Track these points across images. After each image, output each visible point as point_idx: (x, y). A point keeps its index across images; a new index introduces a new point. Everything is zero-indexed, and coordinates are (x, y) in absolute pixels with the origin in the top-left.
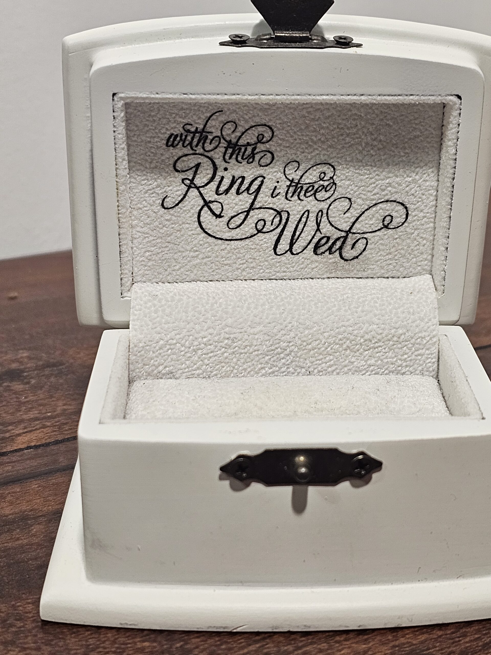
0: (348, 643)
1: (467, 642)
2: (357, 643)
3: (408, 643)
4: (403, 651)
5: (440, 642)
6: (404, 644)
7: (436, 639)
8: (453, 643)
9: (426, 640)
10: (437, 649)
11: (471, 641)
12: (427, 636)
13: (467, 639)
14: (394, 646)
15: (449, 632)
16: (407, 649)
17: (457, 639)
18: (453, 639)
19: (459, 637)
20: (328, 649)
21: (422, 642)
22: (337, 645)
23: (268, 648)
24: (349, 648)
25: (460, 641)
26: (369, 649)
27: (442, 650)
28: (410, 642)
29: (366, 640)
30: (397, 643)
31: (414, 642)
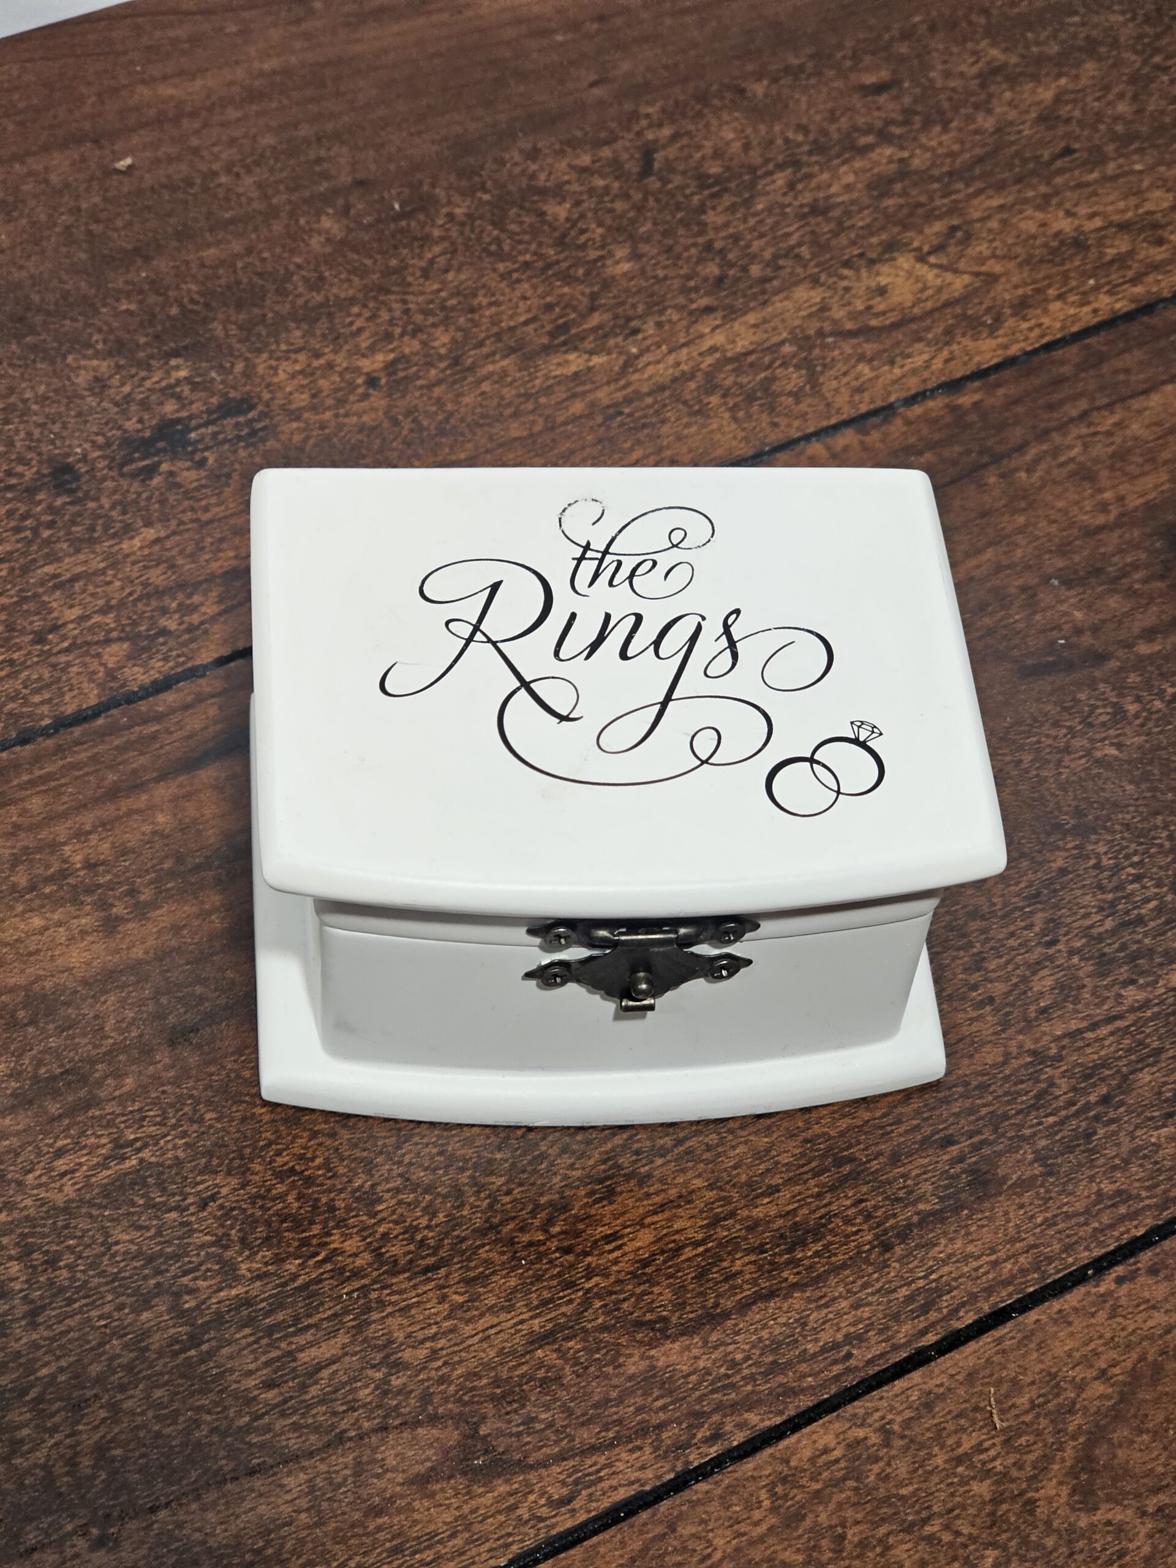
0: (745, 1133)
1: (900, 1135)
2: (756, 1133)
3: (824, 1134)
4: (815, 1151)
5: (866, 1133)
6: (818, 1136)
8: (883, 1135)
9: (848, 1129)
10: (862, 1146)
11: (907, 1132)
13: (902, 1129)
14: (807, 1141)
15: (878, 1115)
16: (822, 1146)
17: (889, 1128)
18: (882, 1128)
20: (718, 1146)
21: (842, 1134)
22: (730, 1137)
23: (638, 1141)
24: (746, 1143)
26: (773, 1144)
27: (866, 1149)
28: (826, 1133)
29: (769, 1128)
30: (808, 1134)
31: (832, 1133)
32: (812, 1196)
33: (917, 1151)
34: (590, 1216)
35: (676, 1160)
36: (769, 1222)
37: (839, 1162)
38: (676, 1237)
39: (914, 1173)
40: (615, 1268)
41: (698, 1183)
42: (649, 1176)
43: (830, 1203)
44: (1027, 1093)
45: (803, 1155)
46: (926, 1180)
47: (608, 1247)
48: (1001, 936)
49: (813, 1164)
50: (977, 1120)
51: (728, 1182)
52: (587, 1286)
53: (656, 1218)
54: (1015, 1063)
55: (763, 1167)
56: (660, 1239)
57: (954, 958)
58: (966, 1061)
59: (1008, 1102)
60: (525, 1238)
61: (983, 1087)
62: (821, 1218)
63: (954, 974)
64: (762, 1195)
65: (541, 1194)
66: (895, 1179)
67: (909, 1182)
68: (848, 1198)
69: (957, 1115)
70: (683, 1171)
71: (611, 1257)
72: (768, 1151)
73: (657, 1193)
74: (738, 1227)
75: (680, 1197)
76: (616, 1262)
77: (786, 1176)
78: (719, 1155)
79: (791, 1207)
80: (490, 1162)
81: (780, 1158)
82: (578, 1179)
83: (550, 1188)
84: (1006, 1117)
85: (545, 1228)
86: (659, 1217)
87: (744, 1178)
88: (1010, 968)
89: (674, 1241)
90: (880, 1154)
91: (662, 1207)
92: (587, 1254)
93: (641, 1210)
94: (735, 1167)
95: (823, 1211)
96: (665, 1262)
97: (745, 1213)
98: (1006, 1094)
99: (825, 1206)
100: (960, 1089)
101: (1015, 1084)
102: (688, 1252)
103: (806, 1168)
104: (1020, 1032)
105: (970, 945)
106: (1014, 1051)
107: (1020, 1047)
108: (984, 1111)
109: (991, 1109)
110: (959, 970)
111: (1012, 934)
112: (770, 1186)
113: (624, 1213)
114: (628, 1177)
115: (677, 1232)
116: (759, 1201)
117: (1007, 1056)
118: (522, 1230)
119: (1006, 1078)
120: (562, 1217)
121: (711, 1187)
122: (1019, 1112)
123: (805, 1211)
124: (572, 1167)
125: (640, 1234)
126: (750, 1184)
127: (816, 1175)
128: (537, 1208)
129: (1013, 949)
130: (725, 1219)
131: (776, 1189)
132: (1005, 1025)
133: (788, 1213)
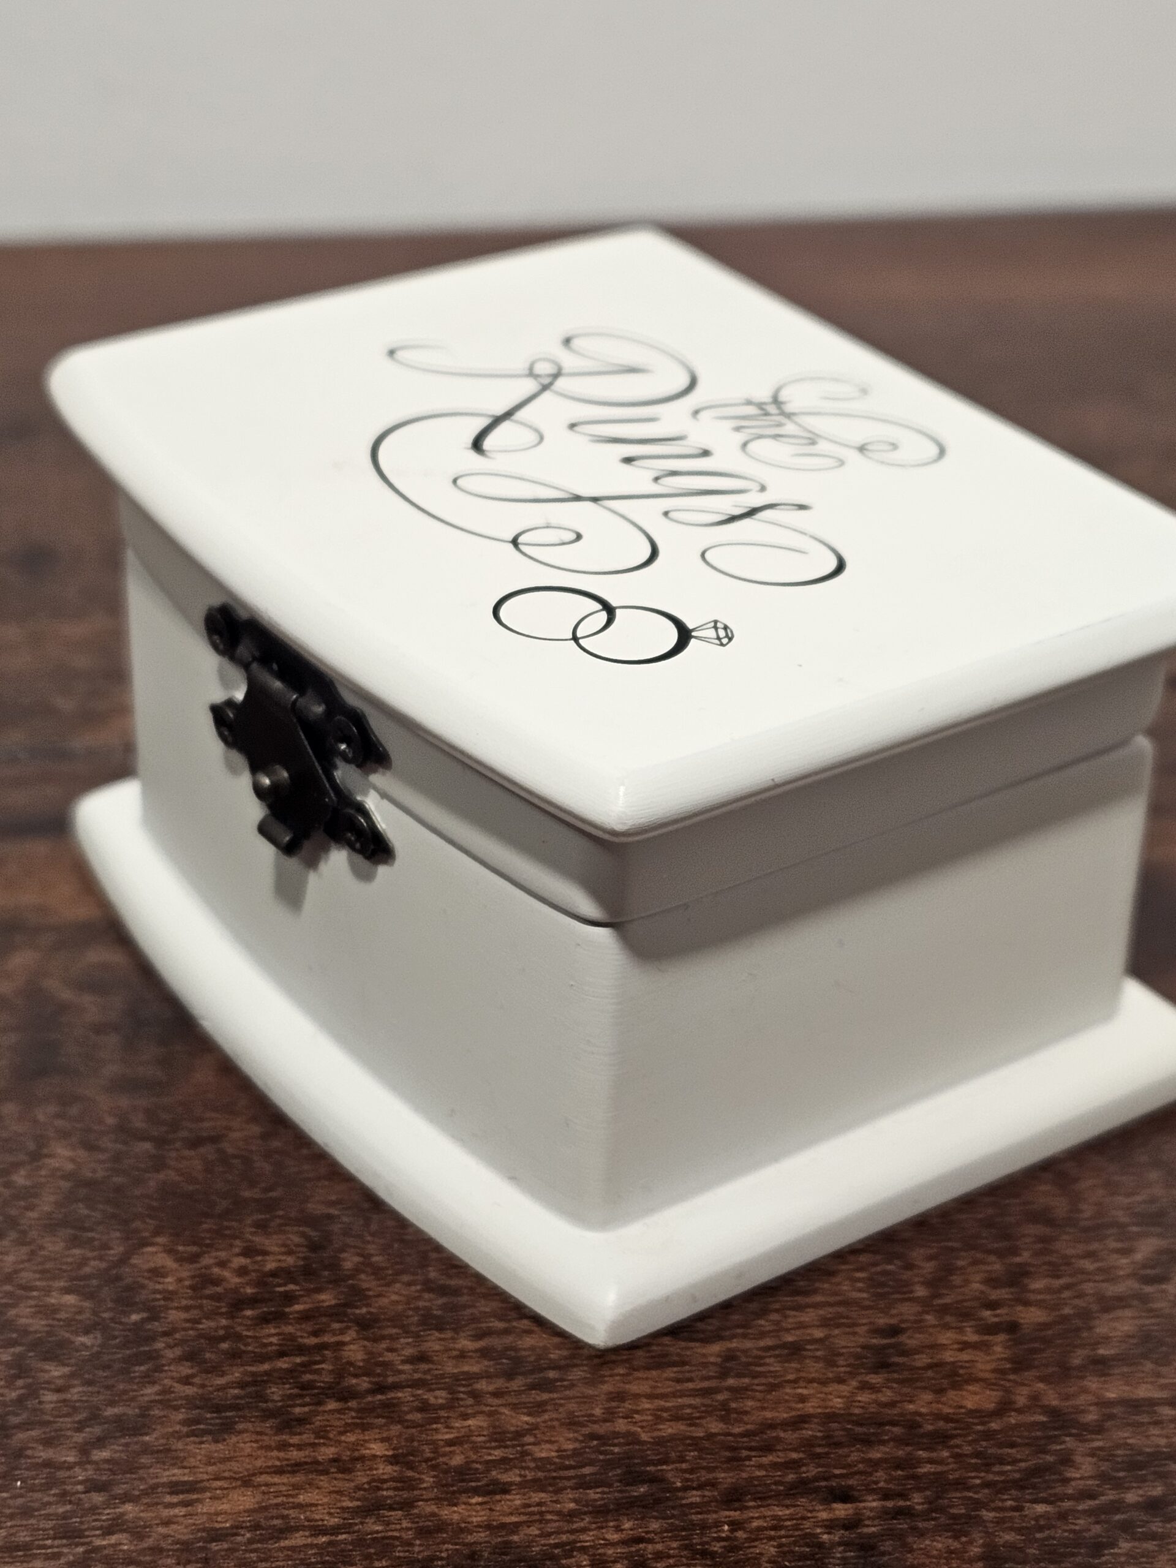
0: (496, 1401)
1: (760, 1466)
3: (629, 1434)
4: (601, 1453)
6: (616, 1435)
7: (695, 1443)
8: (730, 1459)
9: (672, 1438)
10: (684, 1466)
11: (775, 1466)
12: (683, 1428)
13: (765, 1460)
14: (593, 1436)
15: (737, 1430)
16: (616, 1450)
17: (745, 1453)
18: (734, 1449)
19: (751, 1449)
21: (660, 1442)
22: (470, 1401)
24: (490, 1414)
25: (749, 1458)
27: (691, 1471)
30: (601, 1429)
31: (644, 1437)
32: (559, 1513)
33: (778, 1494)
34: (169, 1450)
35: (358, 1411)
36: (462, 1530)
37: (633, 1478)
38: (292, 1513)
39: (755, 1524)
40: (162, 1530)
41: (377, 1449)
42: (302, 1421)
43: (584, 1530)
44: (1015, 1462)
45: (576, 1453)
46: (771, 1538)
47: (168, 1499)
48: (1070, 1252)
49: (587, 1470)
50: (907, 1478)
51: (427, 1460)
52: (98, 1542)
53: (276, 1479)
54: (1013, 1419)
55: (498, 1454)
56: (266, 1508)
57: (975, 1263)
58: (928, 1397)
59: (976, 1468)
60: (44, 1454)
61: (941, 1439)
62: (556, 1546)
63: (967, 1282)
64: (476, 1491)
65: (112, 1403)
66: (718, 1524)
67: (740, 1534)
68: (618, 1529)
69: (875, 1464)
70: (365, 1428)
71: (166, 1513)
72: (519, 1434)
73: (300, 1447)
74: (405, 1524)
75: (335, 1460)
76: (167, 1523)
77: (530, 1475)
78: (436, 1420)
79: (514, 1519)
80: (63, 1344)
81: (535, 1449)
82: (186, 1398)
83: (133, 1399)
84: (961, 1484)
85: (84, 1450)
86: (284, 1479)
87: (457, 1460)
88: (1066, 1294)
89: (283, 1517)
90: (712, 1484)
91: (296, 1467)
92: (126, 1498)
93: (259, 1463)
94: (451, 1443)
95: (564, 1537)
96: (250, 1541)
97: (431, 1508)
98: (977, 1455)
99: (573, 1532)
100: (897, 1430)
101: (1000, 1445)
102: (298, 1539)
103: (571, 1473)
104: (1041, 1379)
105: (1014, 1251)
106: (1021, 1401)
107: (1035, 1398)
108: (926, 1469)
109: (939, 1468)
110: (978, 1277)
111: (1091, 1255)
112: (495, 1482)
113: (230, 1459)
114: (268, 1415)
115: (300, 1506)
116: (463, 1498)
117: (1004, 1407)
118: (48, 1442)
119: (988, 1435)
120: (127, 1440)
121: (393, 1460)
122: (987, 1485)
123: (534, 1531)
124: (186, 1381)
125: (235, 1495)
126: (463, 1472)
127: (584, 1484)
128: (94, 1417)
129: (1083, 1272)
130: (391, 1508)
131: (505, 1489)
132: (1020, 1364)
133: (503, 1526)
